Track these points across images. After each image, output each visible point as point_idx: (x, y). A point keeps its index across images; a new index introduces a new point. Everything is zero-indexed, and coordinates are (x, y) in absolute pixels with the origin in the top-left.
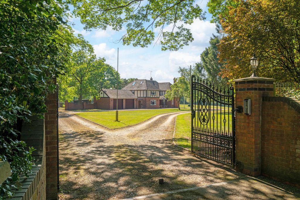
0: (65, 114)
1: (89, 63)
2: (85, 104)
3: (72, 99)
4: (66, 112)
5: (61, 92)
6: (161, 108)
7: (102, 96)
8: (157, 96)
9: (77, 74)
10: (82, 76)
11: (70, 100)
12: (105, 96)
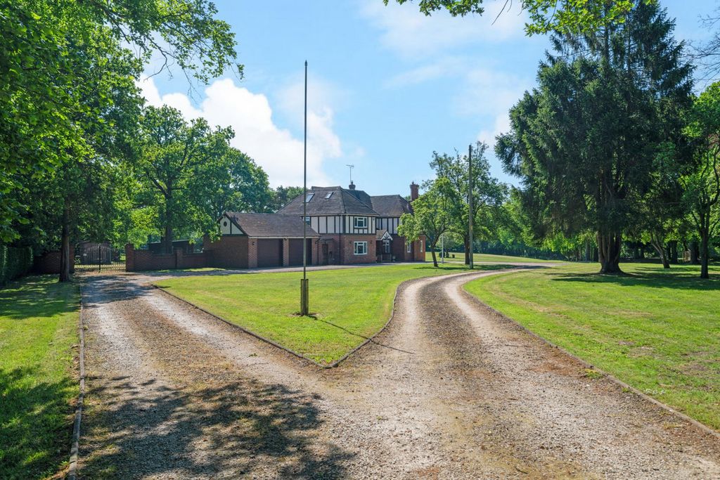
0: (125, 286)
1: (190, 141)
2: (179, 252)
3: (143, 239)
4: (128, 277)
5: (115, 221)
6: (379, 262)
7: (225, 230)
8: (370, 232)
9: (158, 170)
10: (171, 178)
11: (139, 243)
12: (236, 231)
